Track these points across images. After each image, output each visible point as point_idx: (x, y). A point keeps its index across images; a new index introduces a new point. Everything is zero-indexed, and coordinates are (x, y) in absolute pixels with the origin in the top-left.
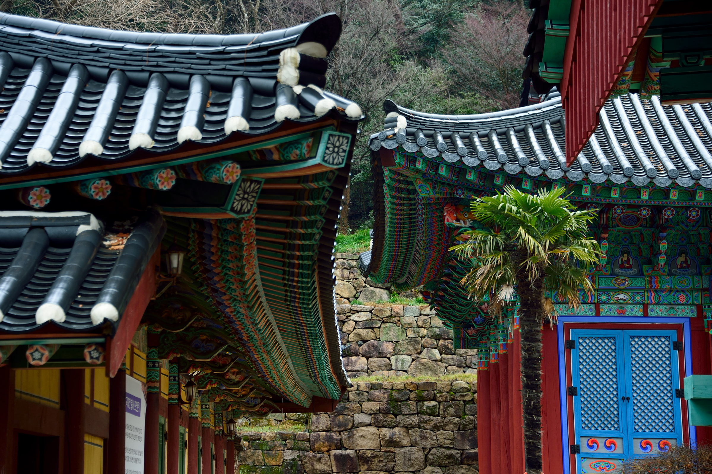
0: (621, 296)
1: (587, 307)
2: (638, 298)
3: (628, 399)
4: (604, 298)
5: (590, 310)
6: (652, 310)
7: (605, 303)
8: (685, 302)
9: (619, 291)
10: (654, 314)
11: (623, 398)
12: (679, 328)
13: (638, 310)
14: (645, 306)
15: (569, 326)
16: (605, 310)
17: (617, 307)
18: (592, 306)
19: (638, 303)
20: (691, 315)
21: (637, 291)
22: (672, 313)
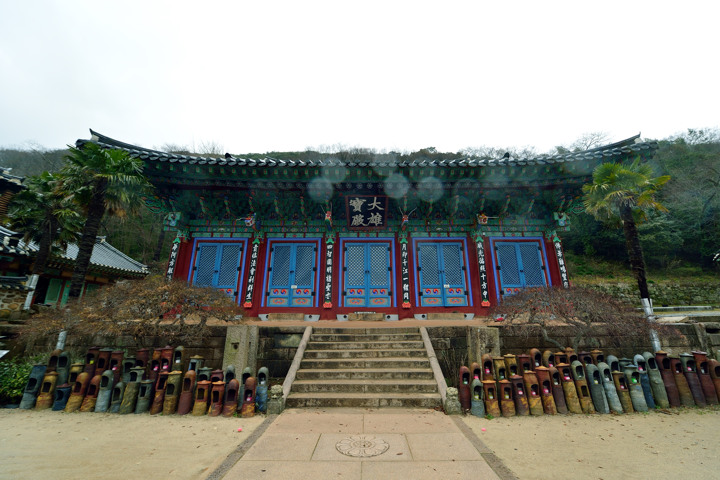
0: (222, 229)
1: (208, 234)
2: (228, 230)
3: (218, 271)
4: (215, 230)
5: (209, 235)
6: (234, 235)
7: (215, 232)
8: (247, 231)
9: (222, 227)
10: (235, 237)
11: (216, 271)
12: (243, 242)
13: (228, 235)
14: (232, 233)
15: (199, 241)
16: (215, 235)
17: (220, 233)
18: (210, 233)
19: (228, 232)
20: (249, 237)
21: (228, 227)
22: (242, 236)
